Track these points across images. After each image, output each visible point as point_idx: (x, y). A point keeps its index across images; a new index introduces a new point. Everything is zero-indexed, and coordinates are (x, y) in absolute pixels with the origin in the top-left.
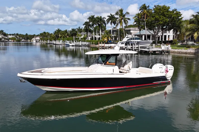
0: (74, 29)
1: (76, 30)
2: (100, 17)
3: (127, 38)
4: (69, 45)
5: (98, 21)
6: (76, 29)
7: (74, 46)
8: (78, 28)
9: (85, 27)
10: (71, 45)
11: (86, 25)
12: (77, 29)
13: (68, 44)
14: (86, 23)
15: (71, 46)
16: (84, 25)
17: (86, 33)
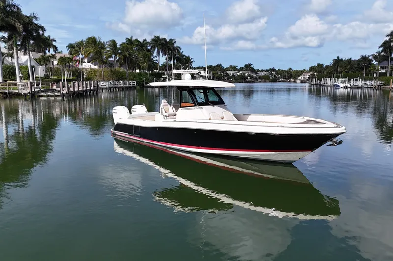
0: (365, 56)
1: (371, 58)
4: (339, 86)
6: (369, 56)
7: (349, 87)
9: (382, 51)
10: (342, 85)
11: (384, 46)
12: (372, 55)
13: (338, 84)
15: (342, 87)
16: (380, 47)
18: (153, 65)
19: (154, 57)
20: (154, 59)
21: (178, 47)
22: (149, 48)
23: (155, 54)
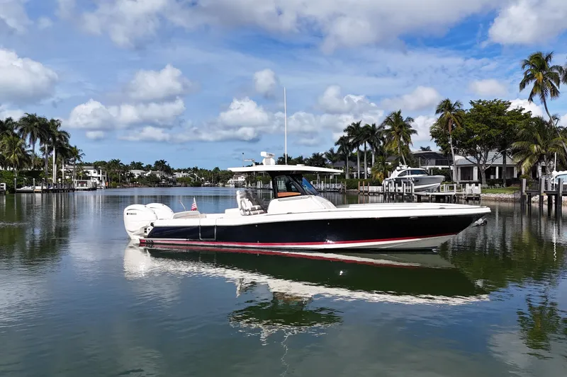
0: (318, 154)
1: (324, 156)
2: (371, 126)
3: (398, 171)
5: (368, 136)
8: (329, 152)
9: (339, 150)
11: (342, 143)
12: (325, 153)
14: (342, 140)
16: (337, 144)
17: (343, 162)
18: (25, 159)
19: (26, 147)
20: (26, 150)
21: (64, 132)
22: (16, 131)
23: (27, 142)
